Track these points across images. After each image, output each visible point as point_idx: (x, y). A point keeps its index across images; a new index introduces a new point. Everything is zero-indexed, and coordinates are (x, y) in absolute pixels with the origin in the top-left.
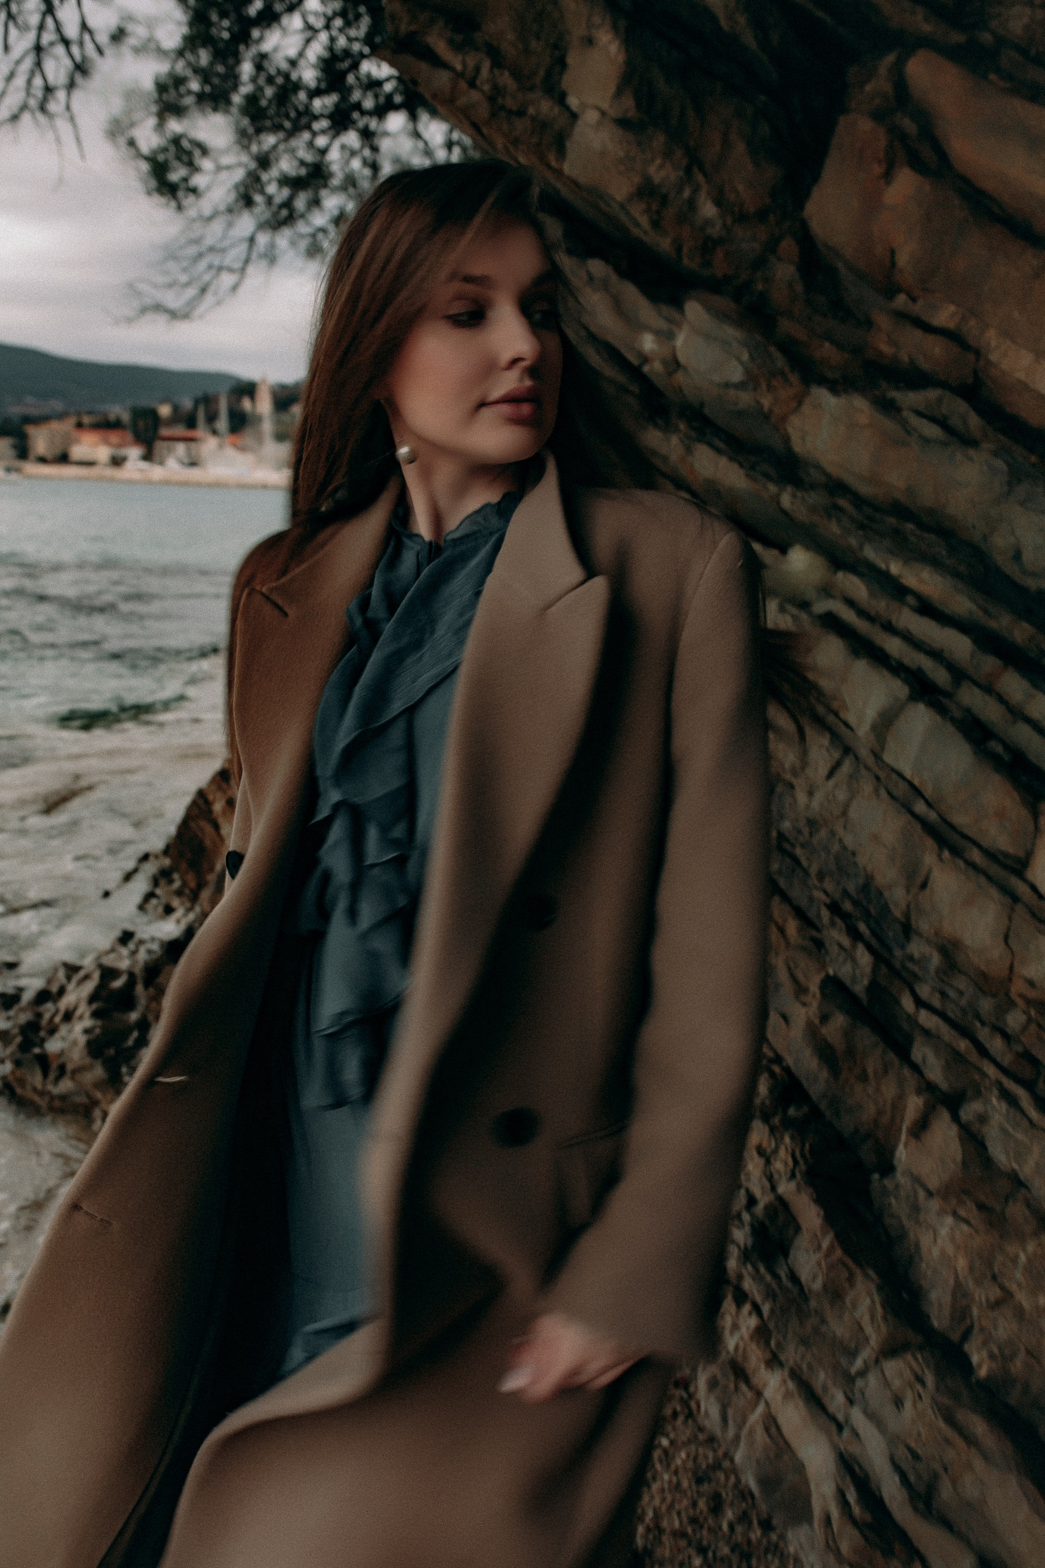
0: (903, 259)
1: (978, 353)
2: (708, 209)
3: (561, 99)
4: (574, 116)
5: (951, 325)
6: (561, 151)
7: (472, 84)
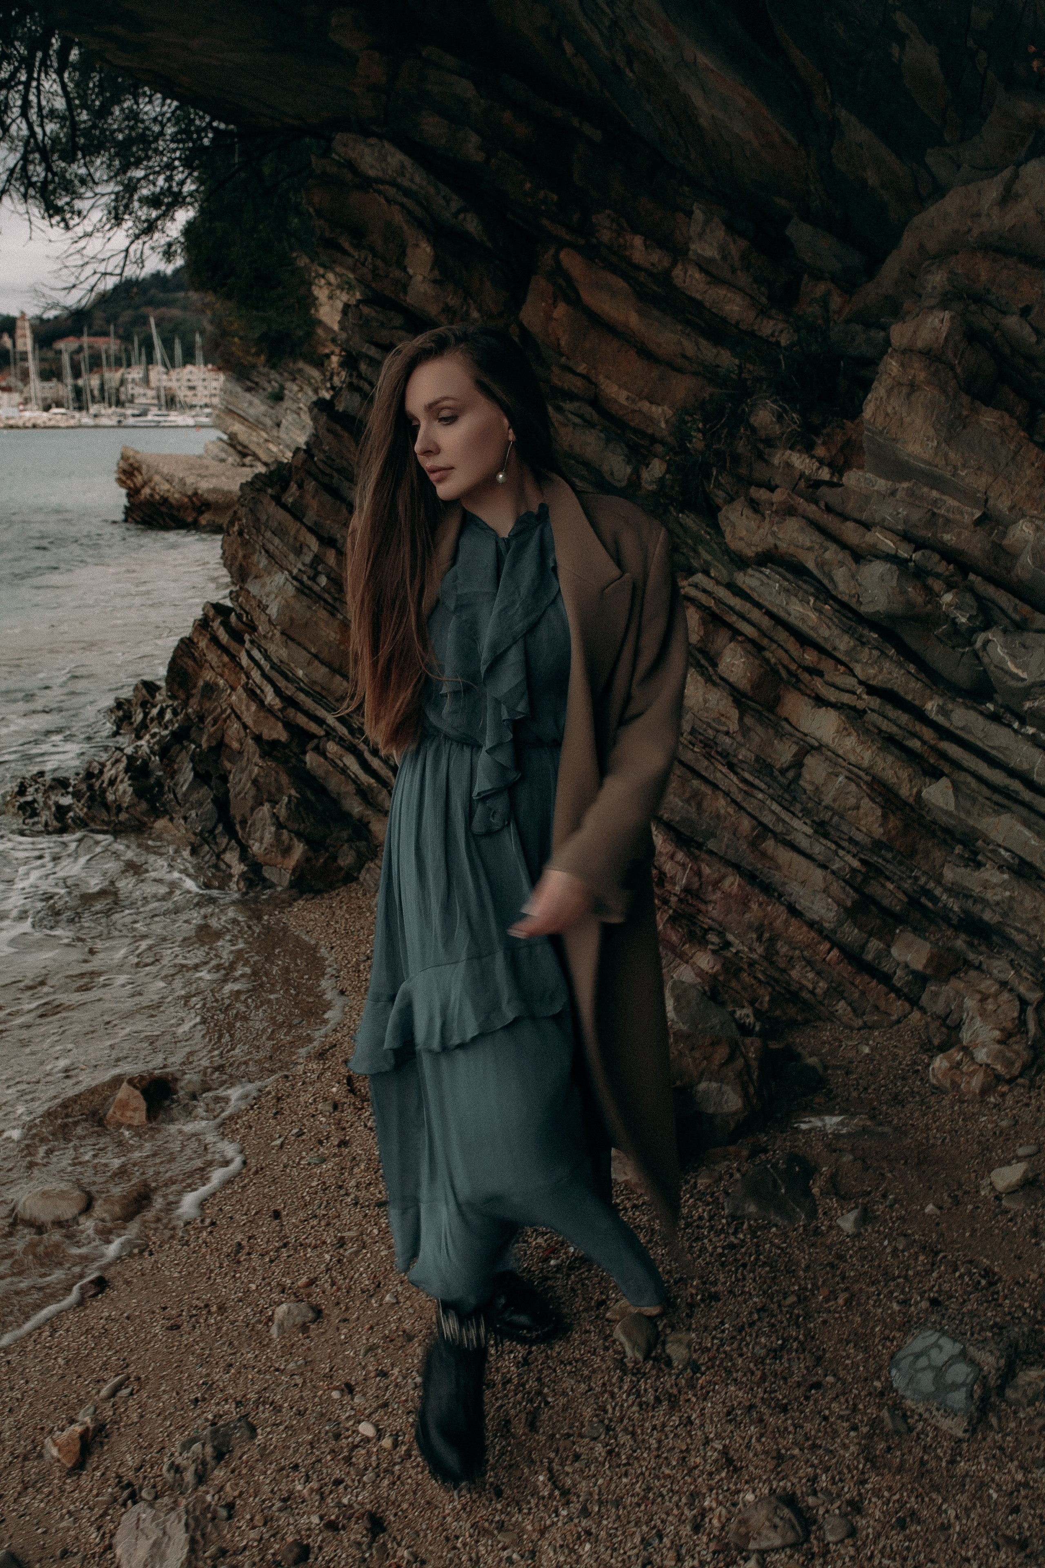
0: (563, 343)
1: (596, 385)
2: (475, 315)
3: (405, 269)
4: (411, 277)
5: (584, 372)
6: (406, 293)
7: (363, 265)
